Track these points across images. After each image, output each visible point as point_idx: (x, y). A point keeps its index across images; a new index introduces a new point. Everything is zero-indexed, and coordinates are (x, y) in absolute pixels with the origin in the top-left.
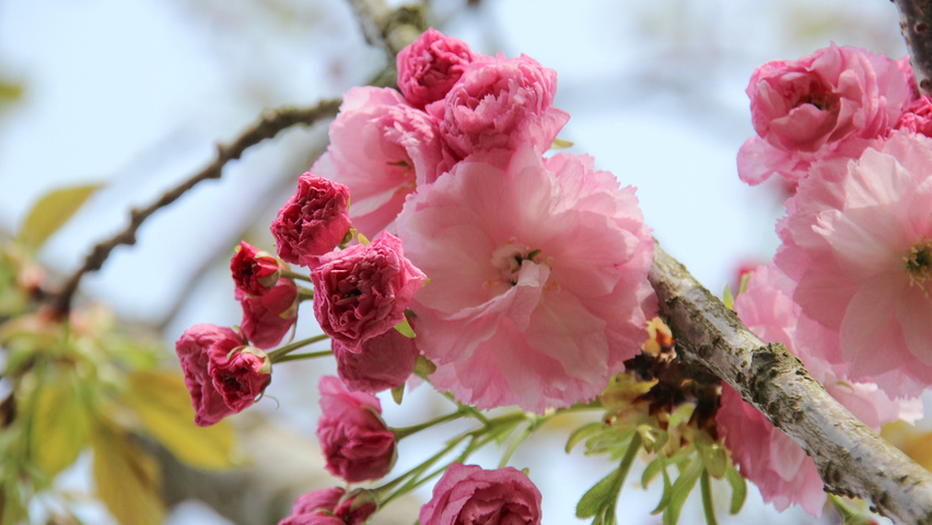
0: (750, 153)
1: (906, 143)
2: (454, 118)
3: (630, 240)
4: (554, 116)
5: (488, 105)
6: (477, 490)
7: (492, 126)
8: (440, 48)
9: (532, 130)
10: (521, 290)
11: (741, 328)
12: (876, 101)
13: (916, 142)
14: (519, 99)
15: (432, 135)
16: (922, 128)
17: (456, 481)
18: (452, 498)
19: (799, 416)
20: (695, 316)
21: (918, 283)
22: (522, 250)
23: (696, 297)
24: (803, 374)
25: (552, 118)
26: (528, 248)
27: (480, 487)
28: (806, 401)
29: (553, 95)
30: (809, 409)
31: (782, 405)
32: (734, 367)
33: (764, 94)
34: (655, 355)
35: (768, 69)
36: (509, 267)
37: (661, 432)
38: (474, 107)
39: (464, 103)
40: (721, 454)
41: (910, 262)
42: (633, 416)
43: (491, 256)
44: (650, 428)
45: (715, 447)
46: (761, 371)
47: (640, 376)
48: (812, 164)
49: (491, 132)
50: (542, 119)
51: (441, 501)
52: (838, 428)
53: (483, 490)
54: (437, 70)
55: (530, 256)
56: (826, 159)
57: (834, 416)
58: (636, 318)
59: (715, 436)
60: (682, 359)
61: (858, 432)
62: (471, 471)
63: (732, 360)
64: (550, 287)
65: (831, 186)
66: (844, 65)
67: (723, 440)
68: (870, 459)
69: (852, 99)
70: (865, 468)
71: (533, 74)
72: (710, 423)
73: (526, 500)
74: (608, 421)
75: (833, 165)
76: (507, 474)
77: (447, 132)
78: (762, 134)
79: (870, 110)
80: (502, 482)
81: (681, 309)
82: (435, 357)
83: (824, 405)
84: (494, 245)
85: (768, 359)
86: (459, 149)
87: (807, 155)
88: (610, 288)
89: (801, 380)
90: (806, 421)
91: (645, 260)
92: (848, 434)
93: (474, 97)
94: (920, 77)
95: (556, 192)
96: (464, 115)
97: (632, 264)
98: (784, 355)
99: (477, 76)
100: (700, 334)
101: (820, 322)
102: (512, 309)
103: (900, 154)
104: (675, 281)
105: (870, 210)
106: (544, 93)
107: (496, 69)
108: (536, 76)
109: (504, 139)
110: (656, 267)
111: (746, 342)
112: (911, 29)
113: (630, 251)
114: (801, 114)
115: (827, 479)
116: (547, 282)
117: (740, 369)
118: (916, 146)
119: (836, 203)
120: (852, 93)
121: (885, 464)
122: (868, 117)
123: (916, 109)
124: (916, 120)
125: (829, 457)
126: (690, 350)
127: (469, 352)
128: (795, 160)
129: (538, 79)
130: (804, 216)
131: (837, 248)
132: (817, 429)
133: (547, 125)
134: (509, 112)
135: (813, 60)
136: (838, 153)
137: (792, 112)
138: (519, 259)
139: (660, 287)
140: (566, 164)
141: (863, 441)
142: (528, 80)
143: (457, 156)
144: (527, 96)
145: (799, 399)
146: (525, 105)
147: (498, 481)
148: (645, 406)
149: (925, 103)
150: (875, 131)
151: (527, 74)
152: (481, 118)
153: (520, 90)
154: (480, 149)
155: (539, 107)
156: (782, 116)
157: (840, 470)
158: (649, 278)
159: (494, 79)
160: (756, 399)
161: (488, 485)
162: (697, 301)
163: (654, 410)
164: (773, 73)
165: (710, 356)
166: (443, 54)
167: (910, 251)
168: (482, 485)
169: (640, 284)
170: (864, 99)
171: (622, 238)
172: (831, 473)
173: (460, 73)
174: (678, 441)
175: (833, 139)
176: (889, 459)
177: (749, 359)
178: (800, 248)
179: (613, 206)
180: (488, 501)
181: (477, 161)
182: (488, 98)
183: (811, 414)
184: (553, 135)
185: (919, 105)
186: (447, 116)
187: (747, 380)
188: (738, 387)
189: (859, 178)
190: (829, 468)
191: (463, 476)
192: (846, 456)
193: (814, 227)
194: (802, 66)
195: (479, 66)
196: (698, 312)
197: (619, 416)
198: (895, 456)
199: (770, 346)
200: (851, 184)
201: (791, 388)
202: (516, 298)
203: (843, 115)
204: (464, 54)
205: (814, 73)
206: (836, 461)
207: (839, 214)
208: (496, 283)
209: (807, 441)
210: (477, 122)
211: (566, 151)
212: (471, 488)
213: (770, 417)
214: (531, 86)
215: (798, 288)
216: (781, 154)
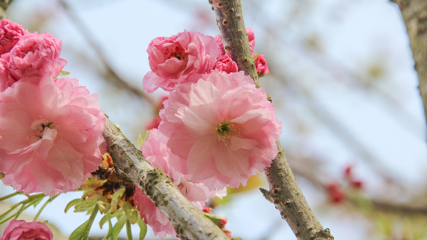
0: (149, 78)
1: (217, 76)
2: (14, 62)
3: (94, 119)
4: (60, 62)
5: (29, 56)
6: (23, 232)
7: (31, 66)
8: (8, 28)
9: (50, 68)
10: (44, 141)
11: (143, 160)
12: (204, 56)
13: (222, 76)
14: (44, 54)
15: (4, 69)
16: (225, 69)
17: (14, 227)
18: (11, 236)
19: (166, 203)
20: (123, 154)
21: (222, 139)
22: (46, 122)
23: (124, 144)
24: (169, 183)
25: (59, 63)
26: (47, 121)
27: (25, 231)
28: (169, 196)
29: (60, 52)
30: (171, 200)
31: (159, 197)
32: (139, 178)
33: (155, 53)
34: (106, 168)
35: (157, 41)
36: (38, 130)
37: (108, 204)
38: (23, 56)
39: (18, 55)
40: (135, 213)
41: (219, 130)
42: (96, 196)
43: (31, 125)
44: (103, 203)
45: (132, 210)
46: (150, 181)
47: (99, 178)
48: (175, 85)
49: (30, 69)
50: (54, 63)
51: (6, 237)
52: (183, 210)
53: (26, 232)
54: (7, 38)
55: (49, 125)
56: (182, 83)
57: (182, 204)
58: (97, 154)
59: (133, 205)
60: (117, 172)
61: (191, 212)
62: (21, 223)
63: (138, 175)
64: (57, 140)
65: (184, 95)
66: (190, 40)
67: (136, 207)
68: (196, 225)
69: (194, 56)
70: (193, 229)
71: (50, 42)
72: (131, 199)
73: (46, 237)
74: (84, 199)
75: (185, 86)
76: (37, 225)
77: (10, 68)
78: (154, 71)
79: (202, 61)
80: (35, 228)
81: (116, 150)
82: (5, 171)
83: (177, 198)
84: (32, 119)
85: (153, 175)
86: (16, 75)
87: (173, 81)
88: (85, 139)
89: (168, 186)
90: (169, 205)
91: (101, 127)
92: (187, 212)
93: (23, 52)
94: (225, 44)
95: (60, 97)
96: (19, 61)
97: (96, 129)
98: (161, 174)
99: (25, 42)
100: (125, 162)
101: (179, 156)
102: (40, 149)
103: (214, 81)
104: (114, 137)
105: (201, 106)
106: (56, 50)
107: (33, 40)
108: (52, 43)
109: (36, 72)
110: (106, 129)
111: (145, 166)
112: (221, 23)
113: (94, 124)
114: (171, 62)
115: (177, 232)
116: (56, 137)
117: (142, 180)
118: (222, 78)
119: (186, 103)
120: (194, 53)
121: (202, 227)
122: (201, 64)
123: (223, 59)
124: (222, 65)
125: (178, 222)
126: (120, 169)
127: (19, 169)
128: (168, 83)
129: (53, 45)
130: (172, 109)
131: (186, 124)
132: (174, 209)
133: (57, 66)
134: (39, 60)
135: (177, 37)
136: (187, 80)
137: (167, 61)
138: (43, 126)
139: (107, 139)
140: (65, 83)
141: (193, 215)
142: (48, 45)
143: (16, 79)
144: (47, 53)
145: (166, 195)
146: (46, 57)
147: (32, 228)
148: (101, 191)
149: (227, 57)
150: (204, 70)
151: (47, 42)
152: (26, 62)
153: (44, 50)
154: (25, 76)
155: (53, 57)
156: (163, 63)
157: (183, 229)
158: (103, 135)
159: (33, 44)
160: (148, 193)
161: (28, 230)
162: (124, 146)
163: (105, 193)
164: (159, 43)
165: (129, 172)
166: (10, 31)
167: (218, 124)
168: (25, 230)
169: (99, 138)
170: (199, 55)
171: (90, 118)
172: (179, 229)
173: (18, 39)
174: (116, 207)
175: (185, 73)
176: (204, 225)
177: (145, 174)
178: (170, 123)
179: (87, 103)
180: (28, 237)
181: (24, 81)
182: (30, 53)
183: (171, 202)
184: (59, 70)
185: (224, 57)
186: (11, 60)
187: (144, 185)
188: (141, 188)
189: (196, 92)
190: (178, 228)
191: (17, 225)
192: (186, 223)
193: (176, 115)
194: (172, 40)
195: (26, 38)
196: (124, 151)
197: (89, 196)
198: (207, 223)
199: (154, 170)
200: (192, 95)
201: (163, 189)
202: (41, 144)
203: (189, 63)
204: (20, 31)
205: (177, 43)
206: (182, 224)
207: (187, 108)
208: (33, 137)
209: (170, 215)
210: (24, 64)
211: (66, 77)
212: (20, 231)
213: (154, 202)
214: (50, 48)
215: (169, 141)
216: (163, 80)
